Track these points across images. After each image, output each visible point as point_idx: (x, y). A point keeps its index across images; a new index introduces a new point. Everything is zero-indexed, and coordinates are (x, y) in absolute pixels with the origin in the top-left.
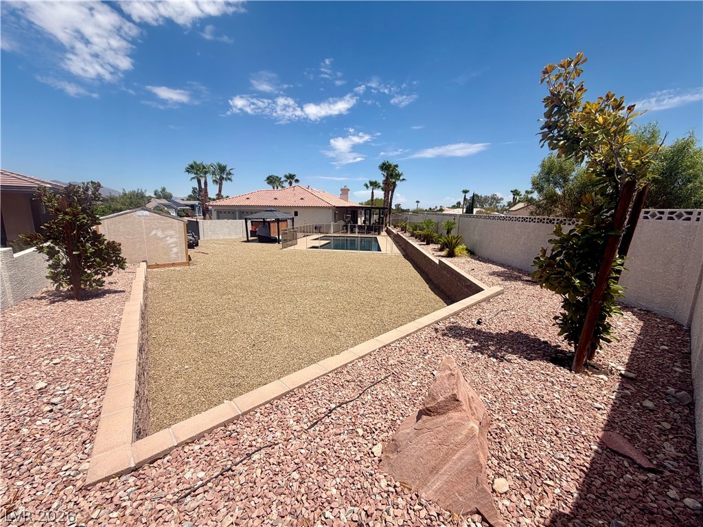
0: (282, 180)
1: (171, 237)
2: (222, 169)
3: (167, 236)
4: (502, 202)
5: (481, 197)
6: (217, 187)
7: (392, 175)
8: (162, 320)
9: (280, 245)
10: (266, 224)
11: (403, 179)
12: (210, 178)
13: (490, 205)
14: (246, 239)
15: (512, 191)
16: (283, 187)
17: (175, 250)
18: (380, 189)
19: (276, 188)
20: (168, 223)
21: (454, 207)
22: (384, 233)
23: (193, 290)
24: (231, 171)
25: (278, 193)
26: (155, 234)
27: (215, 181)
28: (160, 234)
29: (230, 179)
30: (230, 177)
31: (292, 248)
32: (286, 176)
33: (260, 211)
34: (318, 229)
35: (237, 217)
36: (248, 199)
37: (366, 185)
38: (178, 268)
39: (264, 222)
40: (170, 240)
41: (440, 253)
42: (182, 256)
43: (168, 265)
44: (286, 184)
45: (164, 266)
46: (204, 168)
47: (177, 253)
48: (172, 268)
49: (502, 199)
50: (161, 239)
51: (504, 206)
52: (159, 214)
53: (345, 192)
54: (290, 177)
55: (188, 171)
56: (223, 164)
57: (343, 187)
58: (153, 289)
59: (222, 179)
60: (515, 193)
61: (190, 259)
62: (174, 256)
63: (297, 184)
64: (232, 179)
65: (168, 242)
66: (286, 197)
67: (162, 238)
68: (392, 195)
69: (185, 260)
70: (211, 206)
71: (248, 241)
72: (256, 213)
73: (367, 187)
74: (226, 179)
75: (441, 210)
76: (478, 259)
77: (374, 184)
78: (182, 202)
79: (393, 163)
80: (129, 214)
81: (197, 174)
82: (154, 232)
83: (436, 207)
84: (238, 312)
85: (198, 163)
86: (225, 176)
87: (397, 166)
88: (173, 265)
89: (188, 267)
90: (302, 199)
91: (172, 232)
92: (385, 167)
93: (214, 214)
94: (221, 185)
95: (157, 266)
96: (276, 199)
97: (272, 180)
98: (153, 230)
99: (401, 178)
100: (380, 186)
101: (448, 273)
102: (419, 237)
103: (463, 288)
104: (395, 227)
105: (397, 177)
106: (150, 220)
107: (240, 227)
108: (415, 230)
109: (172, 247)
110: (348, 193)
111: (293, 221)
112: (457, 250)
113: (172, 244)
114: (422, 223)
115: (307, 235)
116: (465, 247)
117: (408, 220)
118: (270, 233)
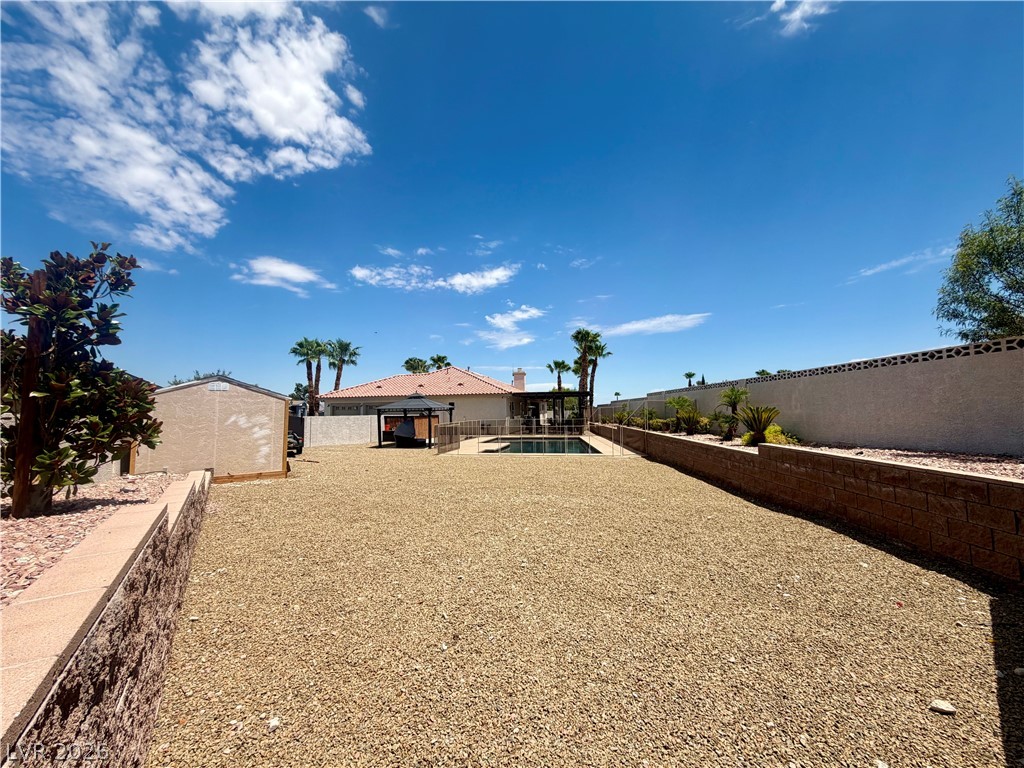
0: (427, 364)
1: (262, 426)
2: (344, 347)
3: (254, 426)
6: (334, 372)
7: (590, 349)
8: (221, 575)
9: (434, 450)
10: (408, 421)
11: (609, 353)
12: (325, 361)
14: (377, 444)
16: (428, 372)
17: (265, 450)
18: (571, 373)
19: (418, 374)
20: (258, 403)
22: (587, 432)
23: (293, 515)
24: (357, 351)
25: (422, 379)
26: (235, 422)
27: (332, 364)
28: (243, 421)
29: (353, 362)
30: (354, 359)
31: (455, 452)
32: (432, 359)
34: (486, 429)
35: (362, 412)
36: (379, 387)
38: (266, 482)
40: (259, 433)
41: (730, 443)
42: (275, 461)
43: (250, 477)
44: (433, 369)
45: (242, 478)
46: (319, 345)
47: (267, 456)
48: (257, 482)
50: (243, 431)
52: (246, 387)
53: (519, 376)
54: (439, 361)
55: (294, 352)
56: (346, 340)
57: (517, 371)
58: (215, 514)
59: (342, 361)
61: (289, 469)
62: (263, 461)
64: (357, 361)
65: (255, 436)
66: (434, 384)
67: (246, 429)
68: (593, 377)
69: (280, 468)
70: (323, 398)
71: (380, 446)
73: (551, 369)
74: (348, 363)
79: (592, 330)
80: (195, 388)
81: (307, 355)
82: (233, 419)
84: (392, 553)
85: (310, 340)
86: (346, 358)
87: (597, 335)
88: (259, 476)
89: (284, 480)
90: (460, 384)
91: (264, 419)
92: (581, 337)
93: (328, 410)
94: (340, 369)
95: (231, 478)
96: (420, 386)
97: (413, 366)
98: (231, 415)
99: (605, 352)
100: (569, 368)
101: (797, 465)
102: (666, 427)
103: (874, 487)
104: (604, 422)
105: (599, 350)
106: (230, 397)
107: (367, 426)
108: (650, 419)
109: (261, 445)
110: (523, 378)
111: (451, 414)
112: (766, 432)
113: (261, 439)
114: (670, 403)
115: (471, 438)
116: (778, 428)
117: (628, 409)
118: (414, 434)
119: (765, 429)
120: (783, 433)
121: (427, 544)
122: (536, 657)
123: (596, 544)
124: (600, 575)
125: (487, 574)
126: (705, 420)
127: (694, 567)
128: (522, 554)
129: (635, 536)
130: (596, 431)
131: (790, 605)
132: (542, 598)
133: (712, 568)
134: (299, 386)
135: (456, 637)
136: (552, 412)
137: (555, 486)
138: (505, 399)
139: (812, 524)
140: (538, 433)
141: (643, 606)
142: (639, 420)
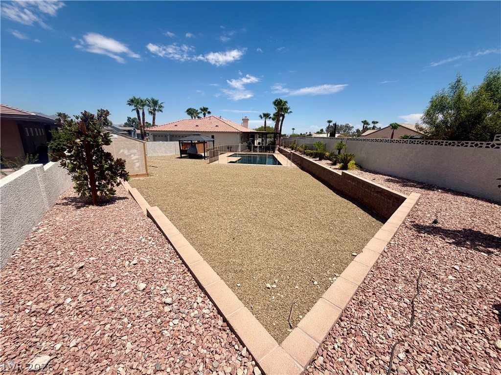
0: (198, 112)
1: (135, 154)
2: (155, 103)
3: (131, 154)
4: (353, 129)
5: (338, 126)
6: (152, 116)
7: (282, 109)
9: (207, 161)
10: (193, 145)
11: (291, 112)
12: (146, 109)
13: (345, 131)
14: (179, 156)
15: (362, 122)
16: (199, 117)
17: (138, 164)
18: (271, 119)
19: (194, 118)
20: (131, 144)
21: (318, 133)
22: (277, 152)
24: (162, 105)
25: (197, 121)
26: (123, 153)
27: (150, 112)
28: (126, 152)
29: (161, 111)
30: (161, 109)
31: (216, 162)
32: (201, 109)
33: (189, 135)
34: (229, 149)
35: (169, 140)
36: (176, 125)
37: (261, 116)
38: (140, 178)
39: (192, 143)
40: (134, 157)
41: (334, 167)
42: (142, 169)
43: (133, 176)
44: (201, 115)
46: (142, 101)
47: (139, 167)
48: (137, 178)
49: (353, 127)
51: (354, 132)
52: (125, 137)
53: (245, 121)
54: (204, 110)
55: (129, 104)
56: (156, 99)
57: (244, 118)
59: (155, 110)
60: (365, 123)
62: (137, 169)
63: (210, 115)
64: (163, 110)
65: (133, 158)
66: (204, 125)
67: (128, 156)
68: (282, 124)
69: (144, 172)
70: (148, 131)
71: (181, 157)
72: (186, 136)
73: (261, 118)
74: (158, 111)
75: (310, 135)
76: (366, 171)
77: (266, 116)
78: (121, 128)
79: (283, 99)
81: (136, 106)
82: (122, 151)
83: (307, 133)
85: (137, 98)
86: (157, 108)
87: (286, 102)
88: (137, 175)
89: (147, 177)
90: (217, 126)
91: (135, 151)
92: (277, 103)
93: (151, 137)
94: (154, 115)
96: (197, 126)
97: (191, 112)
98: (121, 149)
99: (289, 111)
100: (271, 117)
101: (353, 182)
102: (311, 155)
103: (372, 193)
104: (285, 147)
105: (286, 110)
106: (119, 141)
107: (174, 147)
108: (305, 149)
109: (135, 162)
110: (247, 122)
111: (214, 143)
112: (349, 164)
113: (135, 160)
114: (315, 145)
115: (223, 153)
116: (354, 162)
117: (296, 142)
118: (197, 152)
119: (348, 162)
120: (355, 164)
121: (217, 209)
122: (257, 244)
123: (276, 209)
124: (276, 221)
125: (240, 219)
126: (327, 154)
127: (306, 218)
128: (250, 213)
129: (290, 207)
130: (281, 151)
131: (331, 231)
132: (258, 228)
133: (312, 219)
134: (129, 119)
135: (234, 238)
136: (261, 139)
137: (262, 184)
138: (239, 135)
139: (351, 203)
140: (254, 151)
141: (288, 230)
142: (301, 149)
